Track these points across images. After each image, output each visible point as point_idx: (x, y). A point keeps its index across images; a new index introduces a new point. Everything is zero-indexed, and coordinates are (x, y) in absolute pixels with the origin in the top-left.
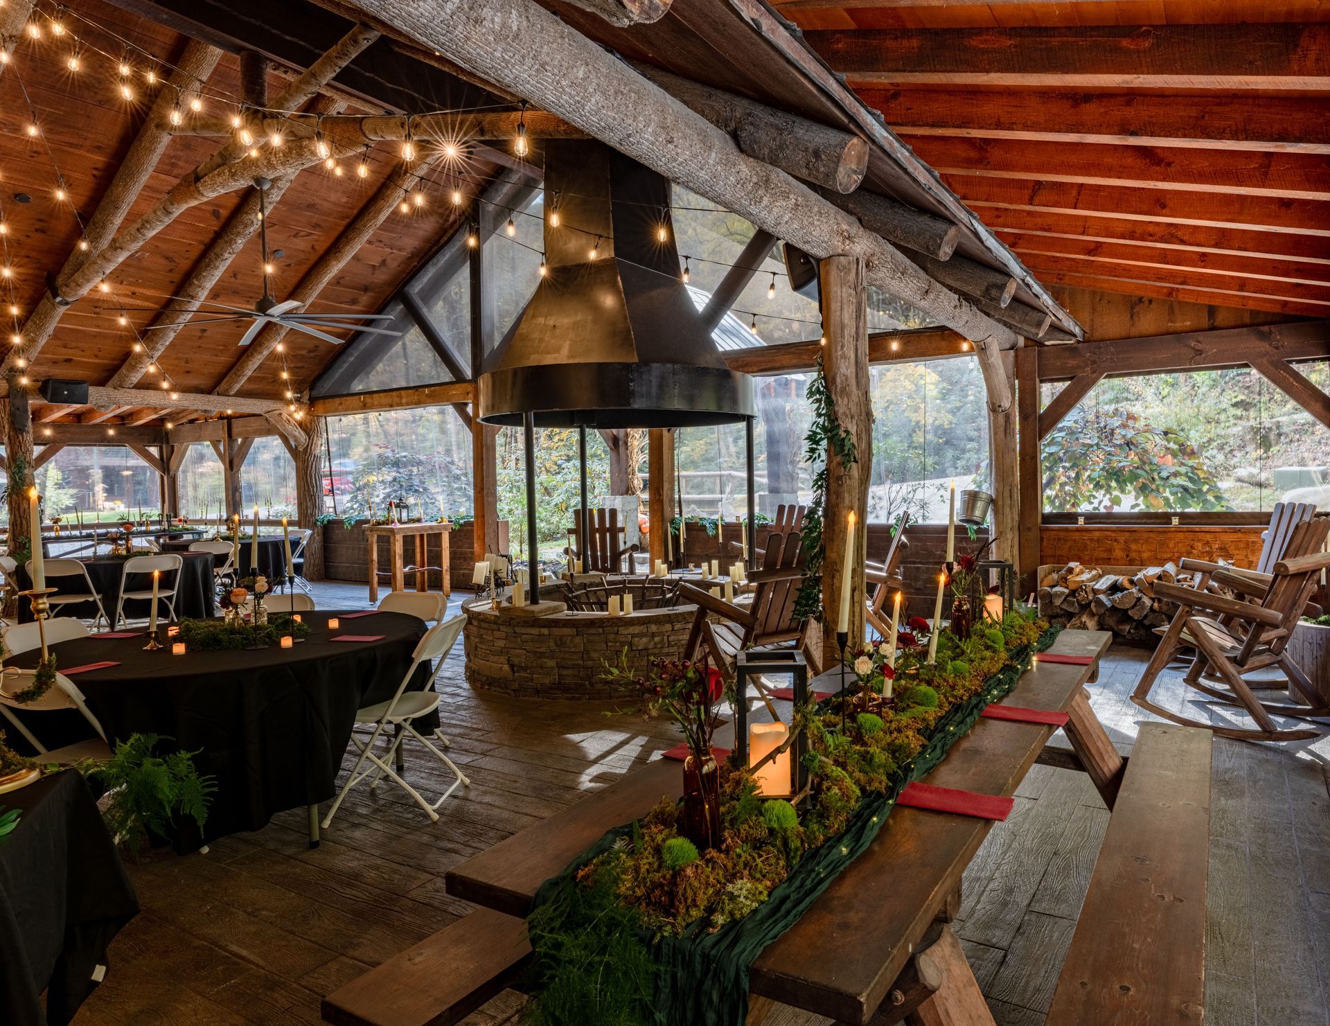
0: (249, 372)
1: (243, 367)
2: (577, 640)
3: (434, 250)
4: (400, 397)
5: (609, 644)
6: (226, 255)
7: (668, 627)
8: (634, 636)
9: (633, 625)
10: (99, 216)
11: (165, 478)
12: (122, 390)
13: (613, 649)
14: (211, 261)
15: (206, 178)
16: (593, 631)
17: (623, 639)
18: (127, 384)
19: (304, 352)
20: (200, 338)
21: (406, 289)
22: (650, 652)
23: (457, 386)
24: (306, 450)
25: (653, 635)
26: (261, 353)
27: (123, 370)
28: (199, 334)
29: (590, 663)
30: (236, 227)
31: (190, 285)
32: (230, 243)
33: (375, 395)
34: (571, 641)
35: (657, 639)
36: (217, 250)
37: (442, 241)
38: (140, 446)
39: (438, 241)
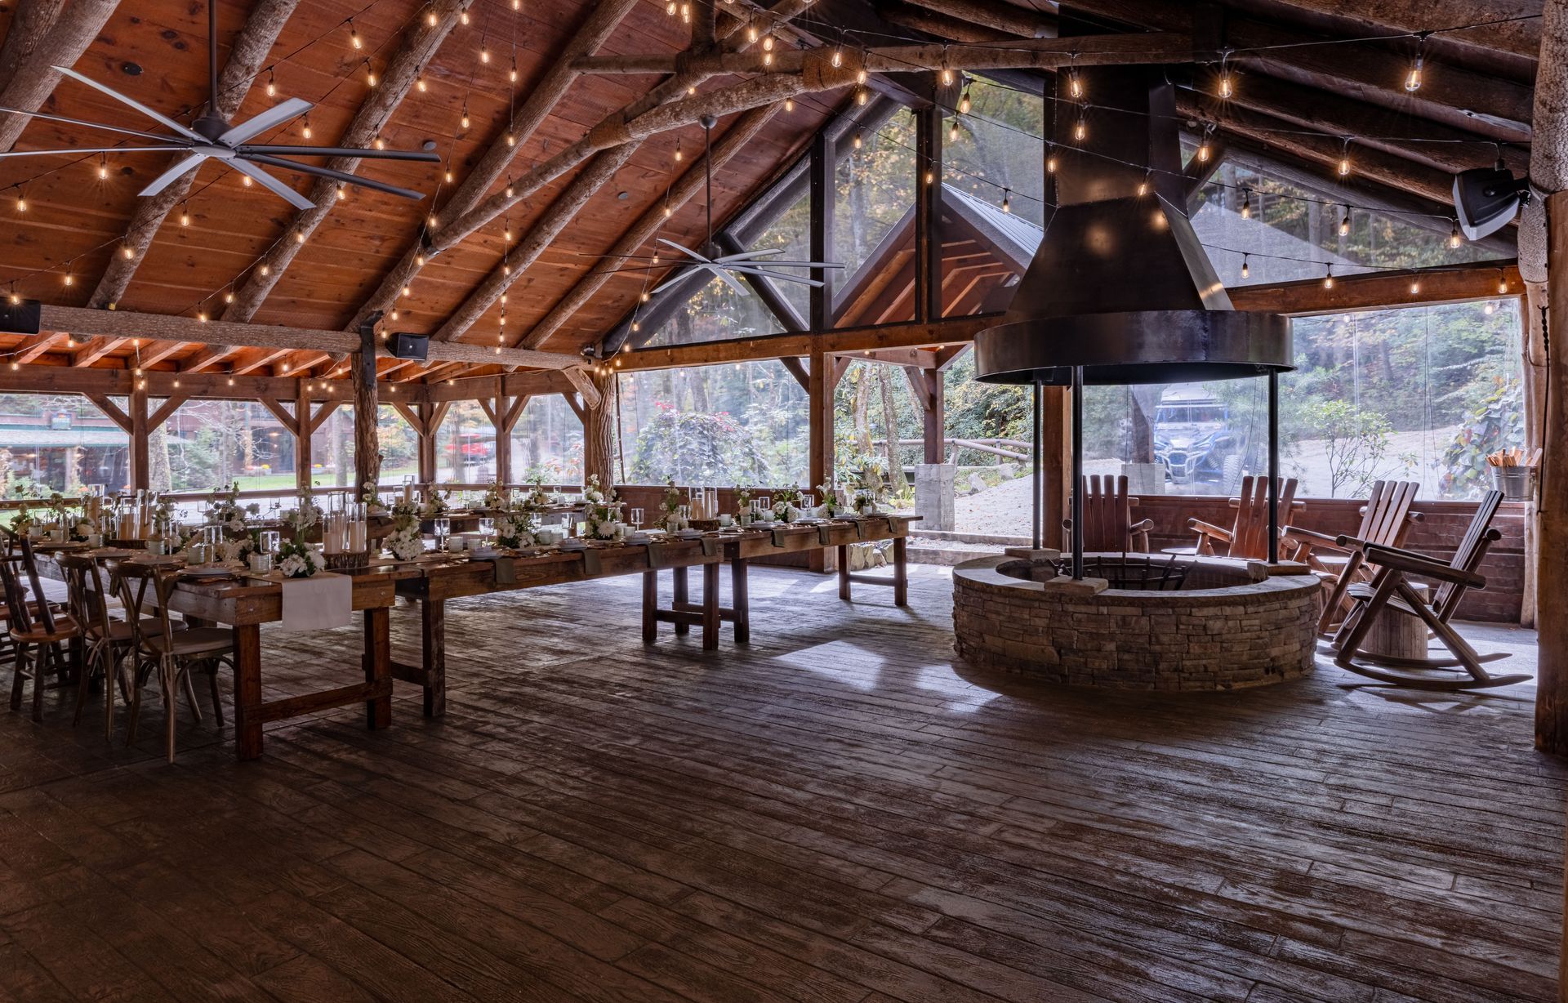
0: (559, 324)
1: (555, 319)
2: (1144, 621)
3: (764, 187)
4: (718, 350)
5: (1181, 627)
6: (582, 199)
7: (1241, 609)
8: (1207, 618)
9: (1208, 606)
10: (489, 162)
11: (424, 440)
12: (449, 344)
13: (1184, 632)
14: (566, 205)
15: (640, 119)
16: (1161, 611)
17: (1196, 622)
18: (453, 337)
19: (609, 302)
20: (526, 287)
21: (727, 231)
22: (1224, 637)
23: (792, 338)
24: (598, 410)
25: (1227, 618)
26: (576, 303)
27: (452, 322)
28: (525, 283)
29: (1157, 648)
30: (599, 168)
31: (539, 231)
32: (589, 186)
33: (685, 349)
34: (1136, 622)
35: (1231, 623)
36: (574, 194)
37: (775, 178)
38: (404, 405)
39: (769, 178)
